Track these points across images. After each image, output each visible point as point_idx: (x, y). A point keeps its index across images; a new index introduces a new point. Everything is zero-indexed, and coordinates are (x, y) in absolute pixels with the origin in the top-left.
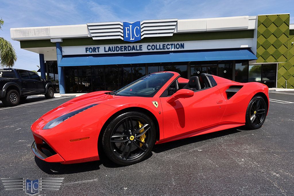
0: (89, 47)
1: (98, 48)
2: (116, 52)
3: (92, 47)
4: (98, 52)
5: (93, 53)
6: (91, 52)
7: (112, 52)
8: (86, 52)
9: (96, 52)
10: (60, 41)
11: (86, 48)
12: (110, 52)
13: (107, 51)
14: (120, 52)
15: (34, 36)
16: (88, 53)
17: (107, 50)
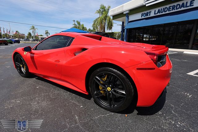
0: (144, 13)
1: (150, 12)
2: (164, 13)
3: (146, 12)
4: (150, 15)
5: (146, 17)
6: (145, 16)
7: (161, 14)
8: (142, 17)
9: (148, 16)
10: (127, 12)
11: (142, 14)
12: (159, 14)
13: (156, 14)
14: (168, 12)
15: (117, 12)
16: (143, 17)
17: (156, 12)
